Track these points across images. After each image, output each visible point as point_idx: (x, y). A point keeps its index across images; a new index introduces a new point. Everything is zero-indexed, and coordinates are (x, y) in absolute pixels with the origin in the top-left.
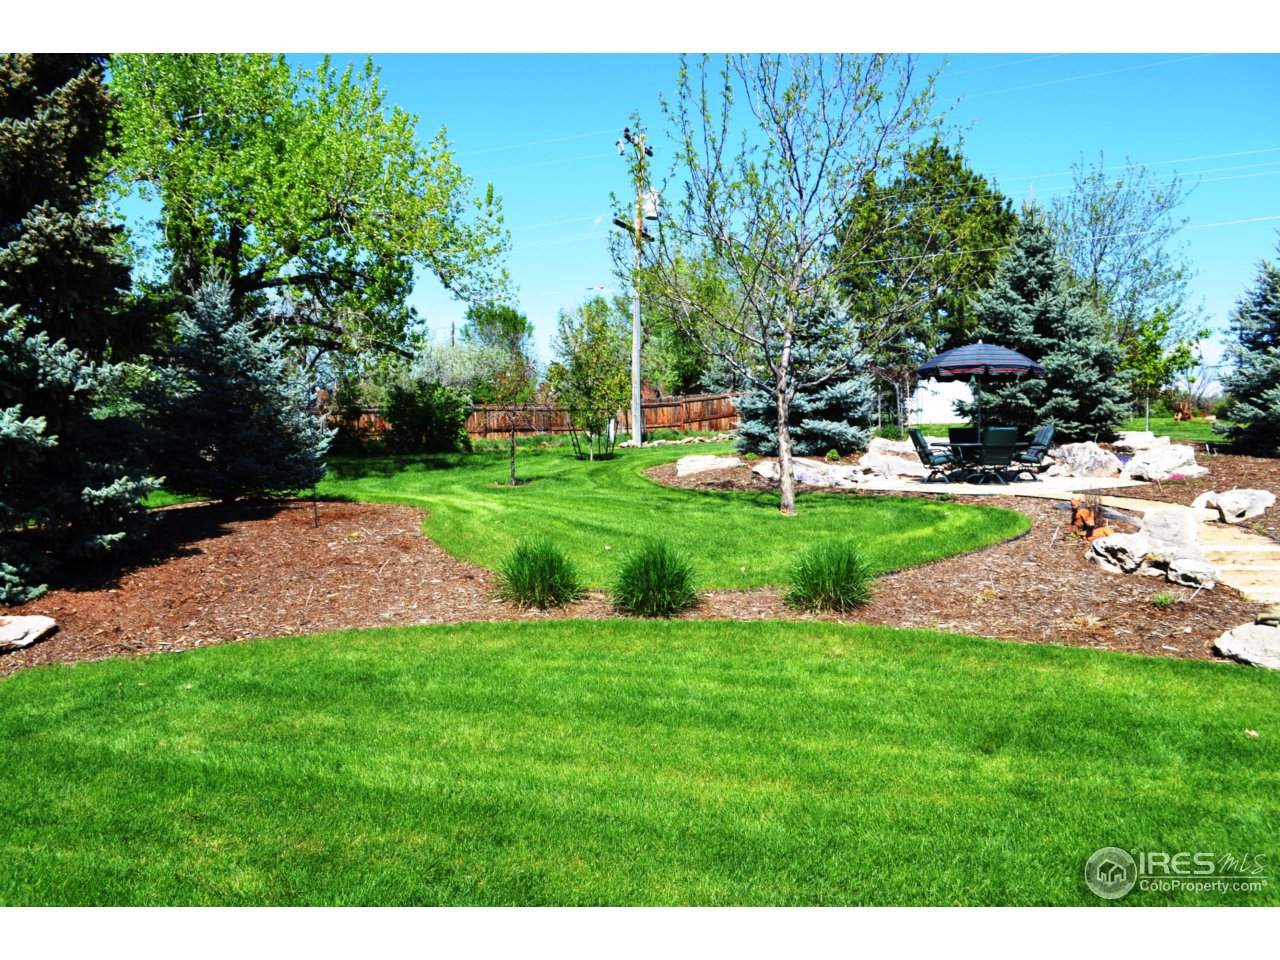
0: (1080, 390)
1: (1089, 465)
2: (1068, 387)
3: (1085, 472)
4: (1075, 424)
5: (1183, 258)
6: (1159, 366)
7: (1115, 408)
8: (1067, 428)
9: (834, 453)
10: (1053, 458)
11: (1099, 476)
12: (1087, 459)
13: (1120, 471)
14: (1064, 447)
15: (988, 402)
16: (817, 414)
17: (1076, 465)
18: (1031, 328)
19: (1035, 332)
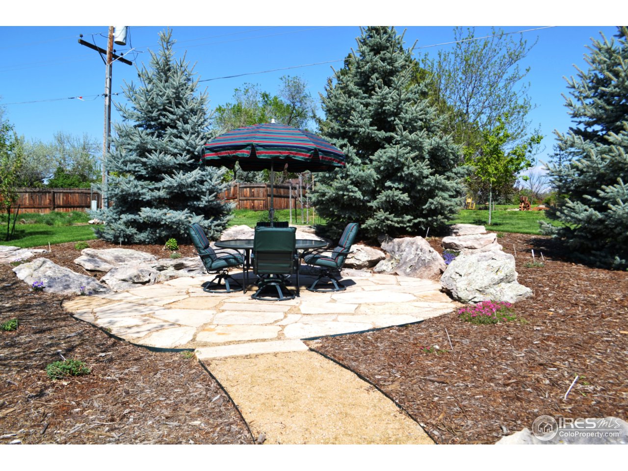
0: (411, 184)
1: (413, 263)
2: (401, 180)
3: (408, 270)
4: (408, 217)
5: (524, 96)
6: (499, 166)
7: (447, 203)
8: (398, 223)
9: (172, 242)
10: (385, 251)
11: (421, 277)
12: (412, 256)
13: (442, 272)
14: (396, 240)
15: (324, 195)
16: (159, 203)
17: (402, 262)
18: (368, 121)
19: (372, 124)
